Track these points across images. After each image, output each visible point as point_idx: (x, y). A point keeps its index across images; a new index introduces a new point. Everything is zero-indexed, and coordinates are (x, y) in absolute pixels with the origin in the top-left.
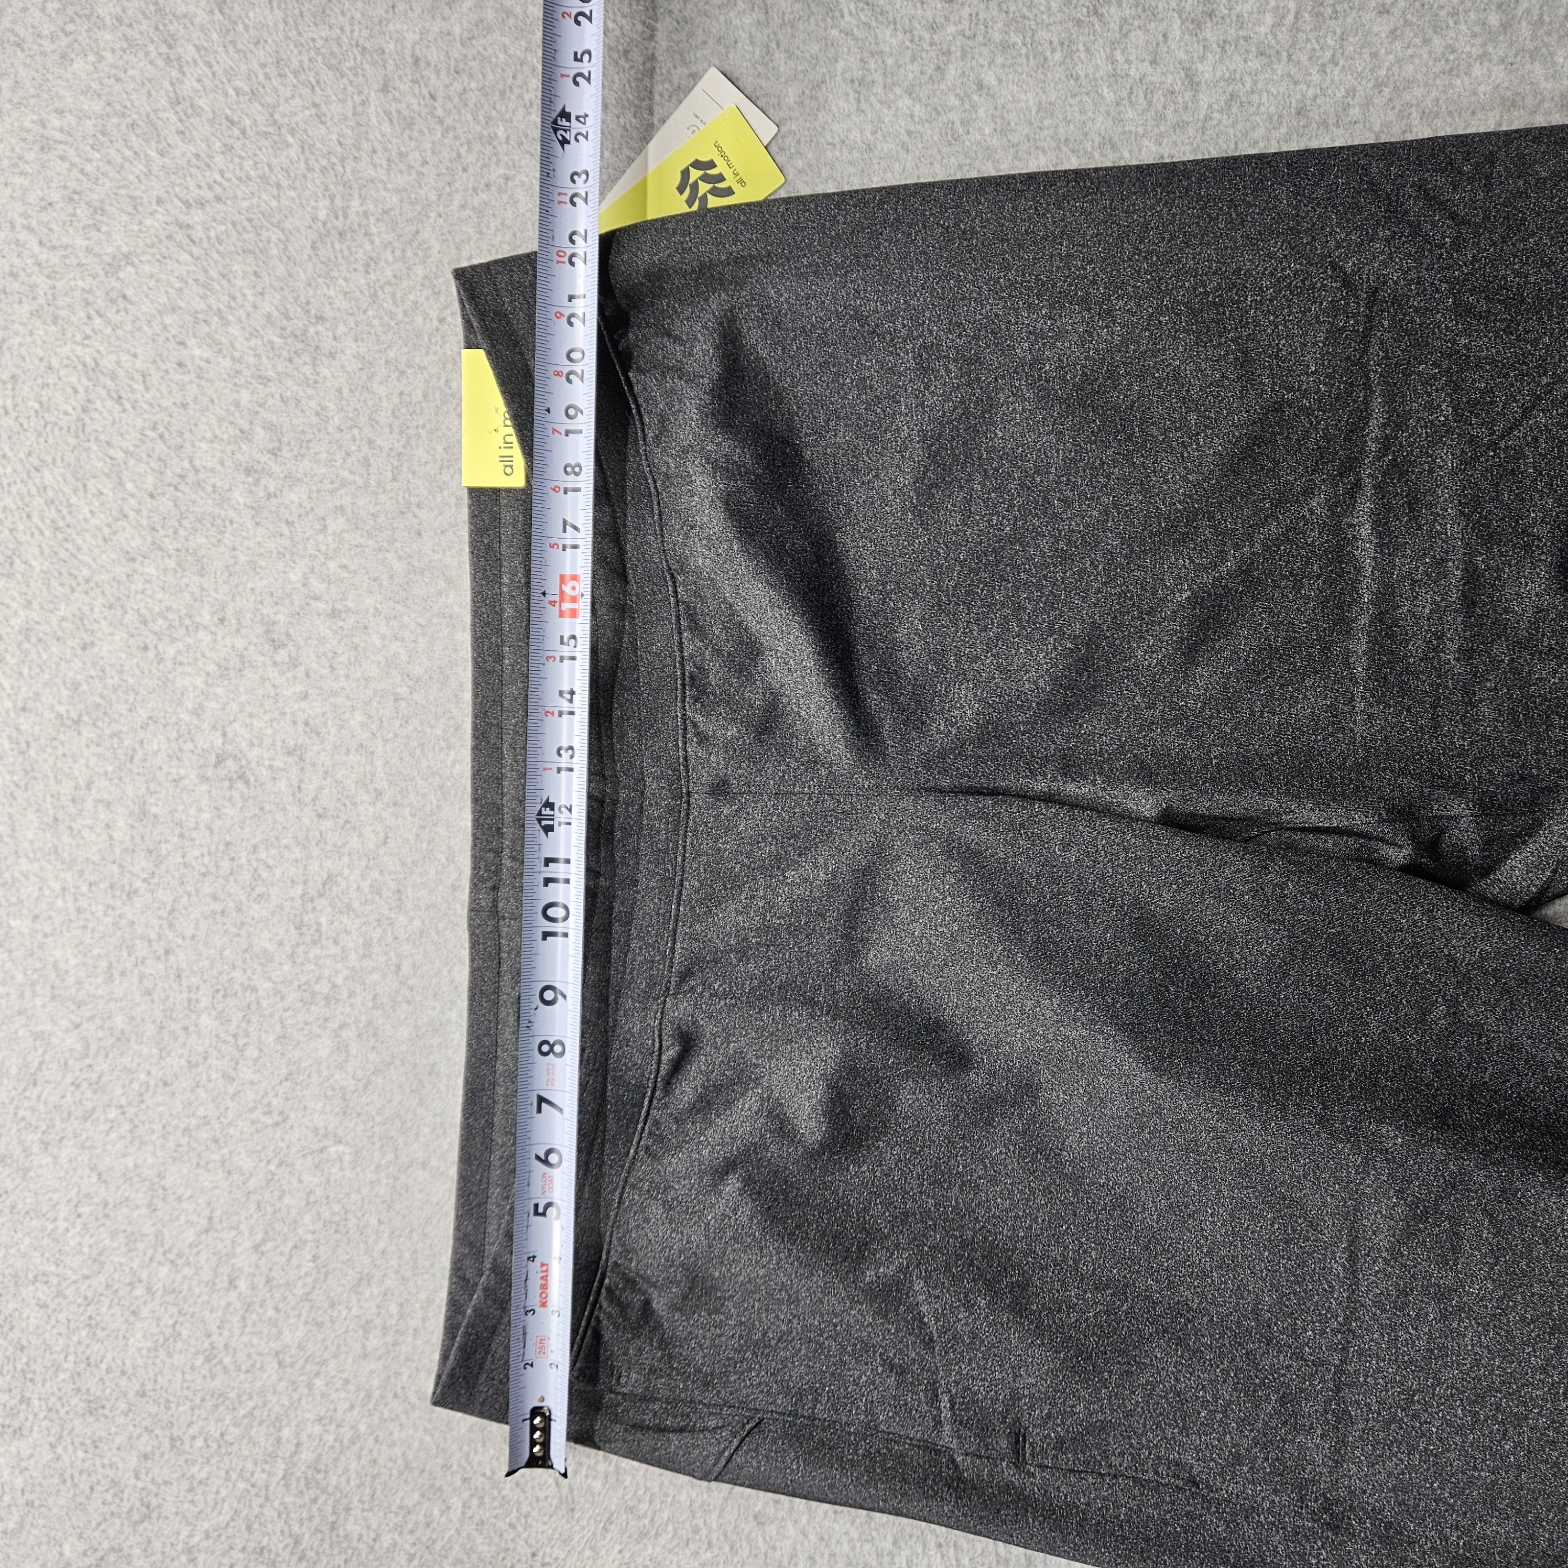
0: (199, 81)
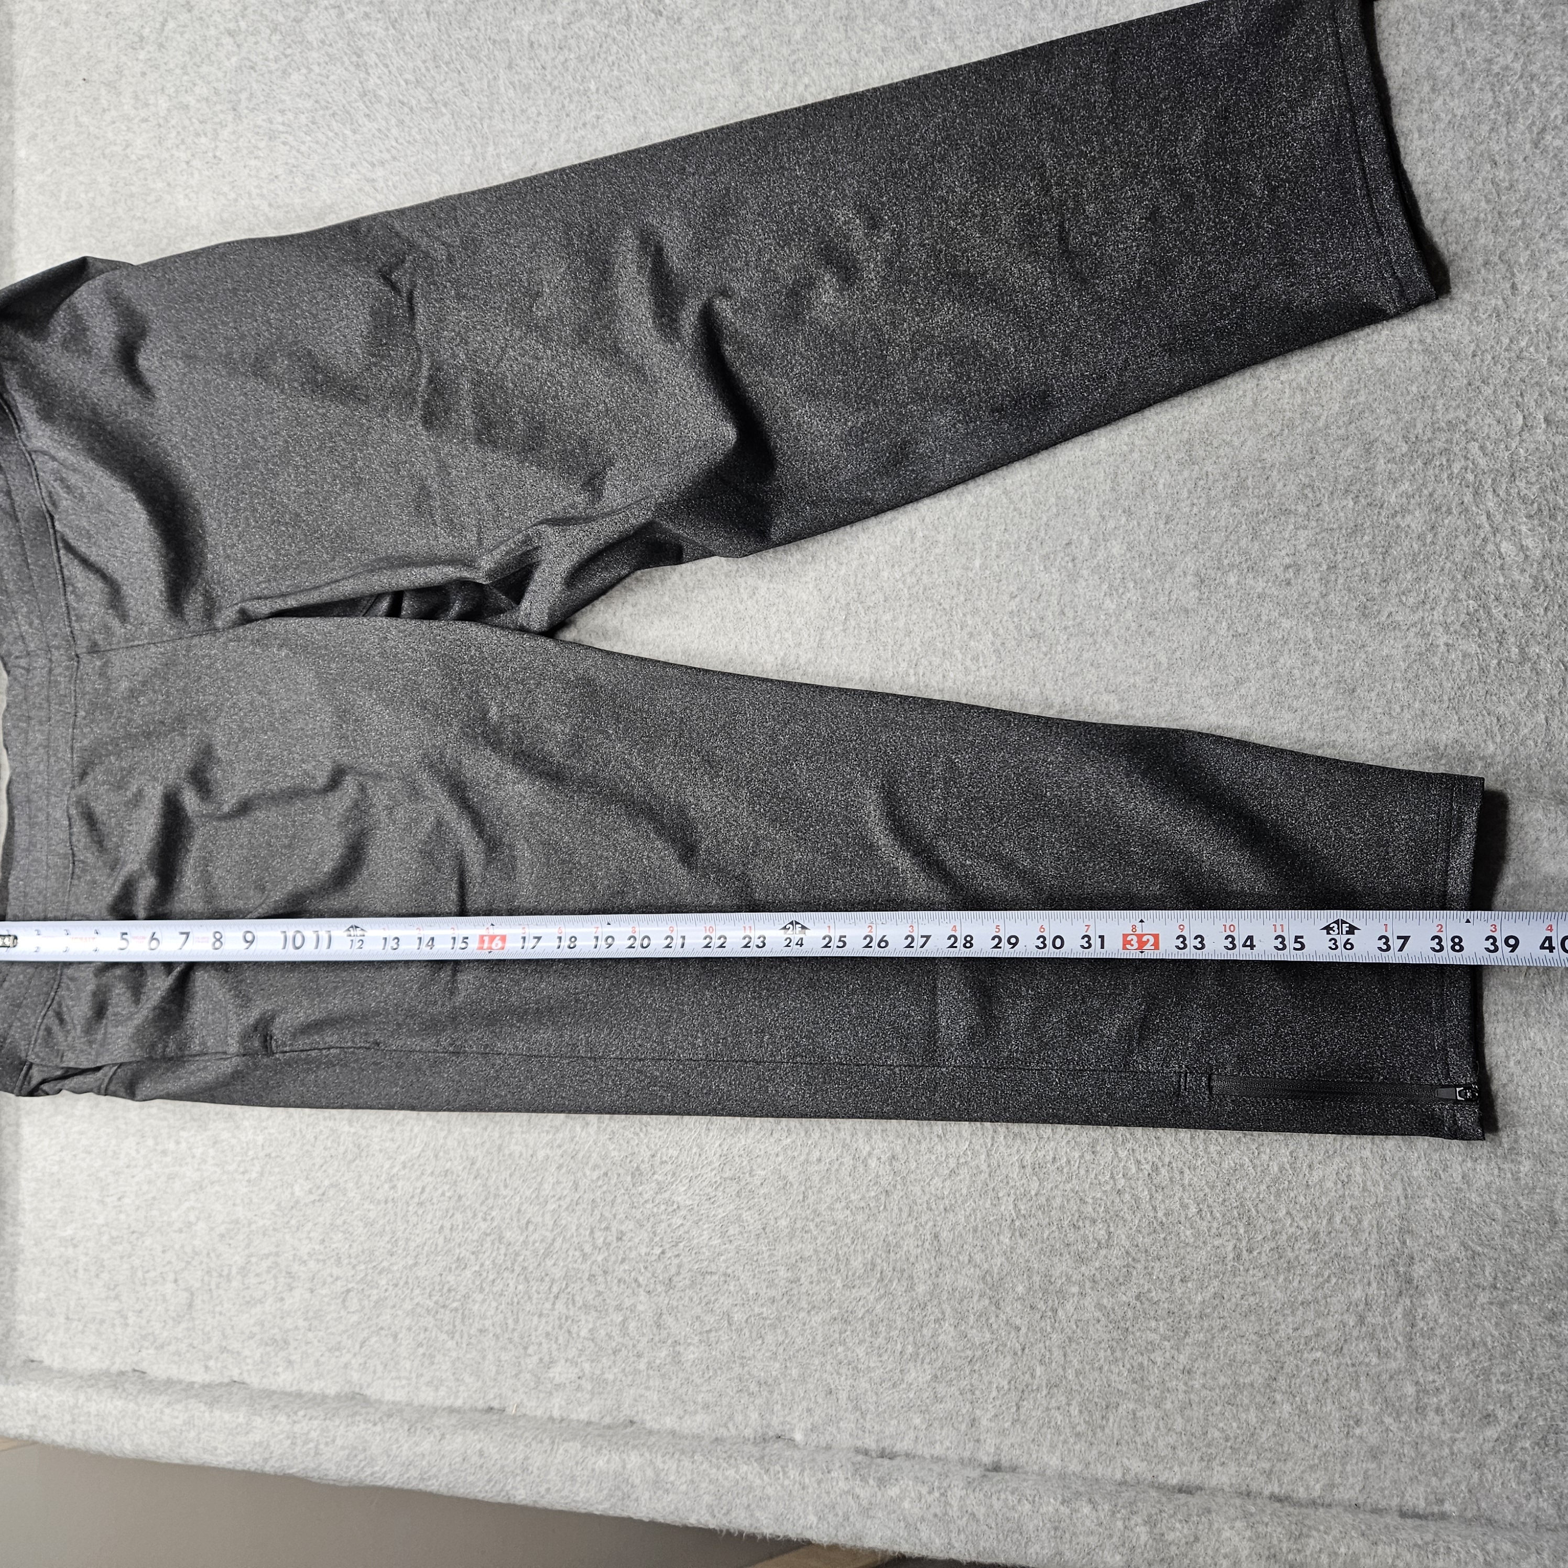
0: (379, 78)
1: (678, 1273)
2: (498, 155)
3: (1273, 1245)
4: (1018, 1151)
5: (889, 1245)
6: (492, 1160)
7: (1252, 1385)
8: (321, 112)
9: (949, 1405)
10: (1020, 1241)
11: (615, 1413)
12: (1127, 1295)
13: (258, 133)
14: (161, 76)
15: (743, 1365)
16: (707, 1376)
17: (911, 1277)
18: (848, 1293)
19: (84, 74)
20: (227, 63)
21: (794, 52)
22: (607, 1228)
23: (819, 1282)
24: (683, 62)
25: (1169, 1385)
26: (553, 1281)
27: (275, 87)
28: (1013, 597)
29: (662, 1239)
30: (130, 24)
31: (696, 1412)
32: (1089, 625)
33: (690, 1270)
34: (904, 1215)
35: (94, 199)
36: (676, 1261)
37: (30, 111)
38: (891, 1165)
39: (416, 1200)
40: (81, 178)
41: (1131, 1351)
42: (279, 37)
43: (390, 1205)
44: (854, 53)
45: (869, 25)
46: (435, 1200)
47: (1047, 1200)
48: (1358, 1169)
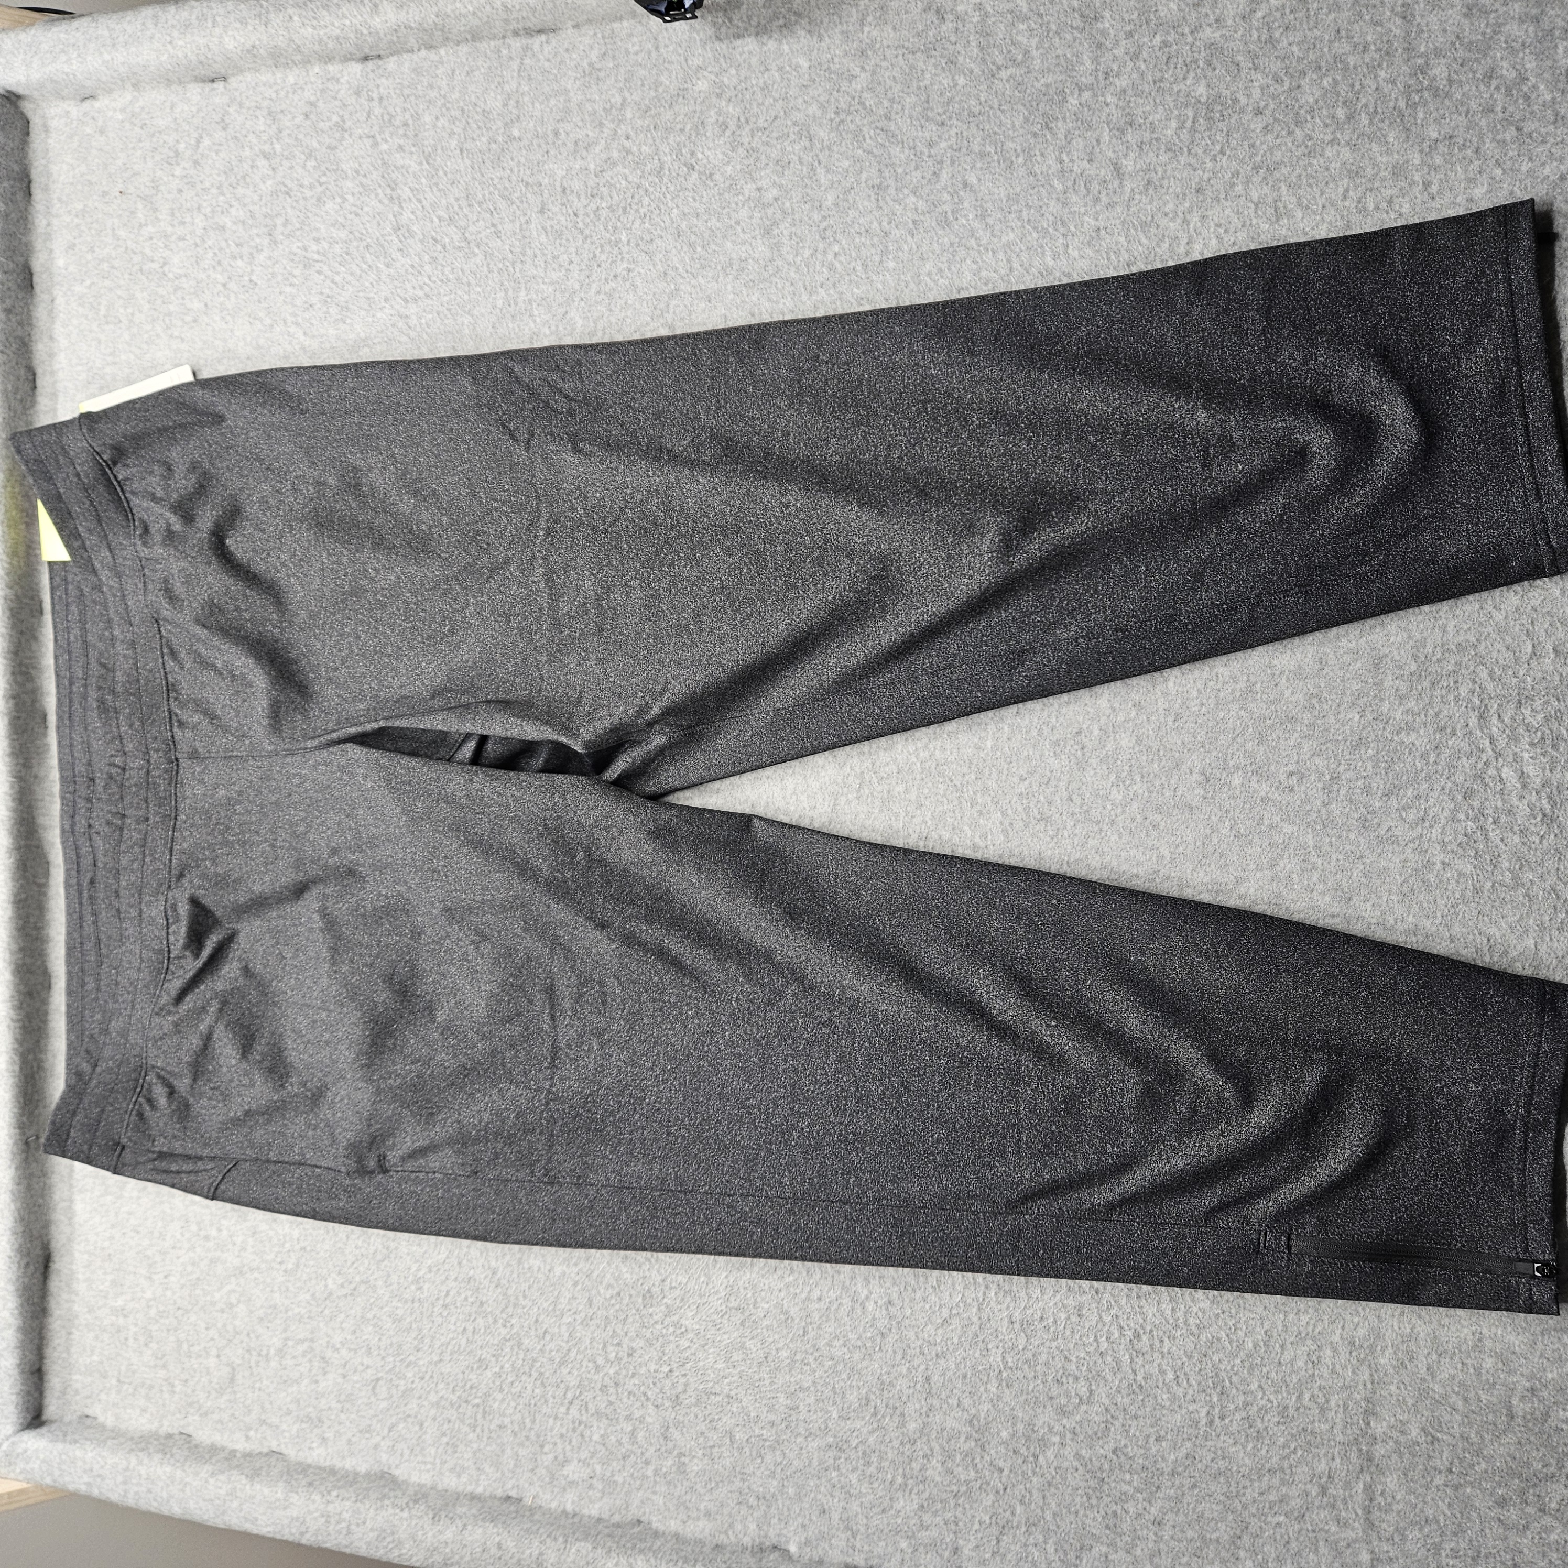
1: (685, 1391)
2: (530, 302)
3: (1244, 1414)
4: (1008, 1308)
5: (883, 1383)
6: (512, 1272)
7: (1218, 1541)
8: (355, 244)
9: (934, 1533)
10: (1007, 1391)
11: (623, 1512)
12: (1105, 1449)
13: (292, 260)
14: (197, 195)
15: (743, 1480)
16: (709, 1487)
17: (903, 1415)
18: (843, 1424)
19: (120, 187)
20: (263, 187)
21: (824, 218)
22: (619, 1344)
23: (816, 1412)
24: (714, 220)
25: (1139, 1533)
26: (567, 1388)
27: (310, 215)
28: (1023, 779)
29: (670, 1358)
30: (165, 137)
31: (698, 1519)
32: (1095, 813)
33: (696, 1389)
34: (899, 1357)
35: (133, 314)
36: (683, 1380)
37: (68, 219)
38: (887, 1309)
39: (441, 1302)
40: (119, 292)
41: (1106, 1500)
42: (313, 163)
43: (417, 1305)
44: (885, 224)
45: (901, 196)
46: (458, 1305)
47: (1034, 1355)
48: (1328, 1352)
